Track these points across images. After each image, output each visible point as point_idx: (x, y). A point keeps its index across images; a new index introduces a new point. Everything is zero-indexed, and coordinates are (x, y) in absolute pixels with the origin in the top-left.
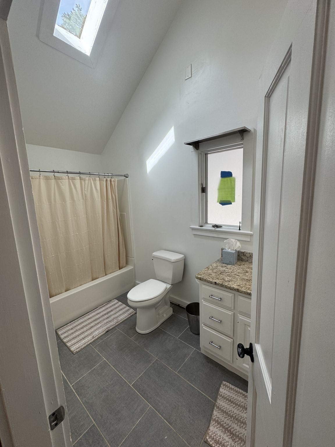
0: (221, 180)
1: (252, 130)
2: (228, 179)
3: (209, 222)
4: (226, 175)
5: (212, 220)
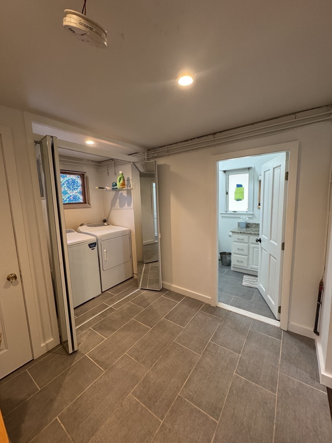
0: (236, 189)
1: (253, 167)
2: (240, 188)
3: (229, 210)
4: (239, 186)
5: (231, 209)
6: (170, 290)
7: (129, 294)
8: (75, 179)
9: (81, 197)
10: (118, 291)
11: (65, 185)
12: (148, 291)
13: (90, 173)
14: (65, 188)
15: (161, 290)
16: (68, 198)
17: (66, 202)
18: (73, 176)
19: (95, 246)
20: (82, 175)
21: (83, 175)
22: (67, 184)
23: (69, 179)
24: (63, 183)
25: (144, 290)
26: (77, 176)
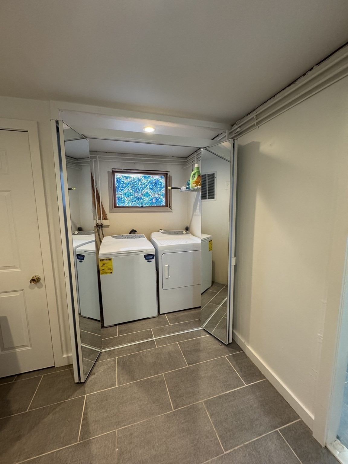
6: (244, 352)
7: (185, 330)
8: (158, 179)
9: (164, 200)
10: (177, 320)
11: (148, 187)
12: (211, 336)
13: (174, 171)
14: (148, 189)
15: (229, 344)
16: (150, 200)
17: (147, 205)
18: (157, 176)
19: (153, 259)
20: (165, 175)
21: (167, 174)
22: (150, 186)
23: (152, 180)
24: (146, 184)
25: (206, 333)
26: (161, 176)
